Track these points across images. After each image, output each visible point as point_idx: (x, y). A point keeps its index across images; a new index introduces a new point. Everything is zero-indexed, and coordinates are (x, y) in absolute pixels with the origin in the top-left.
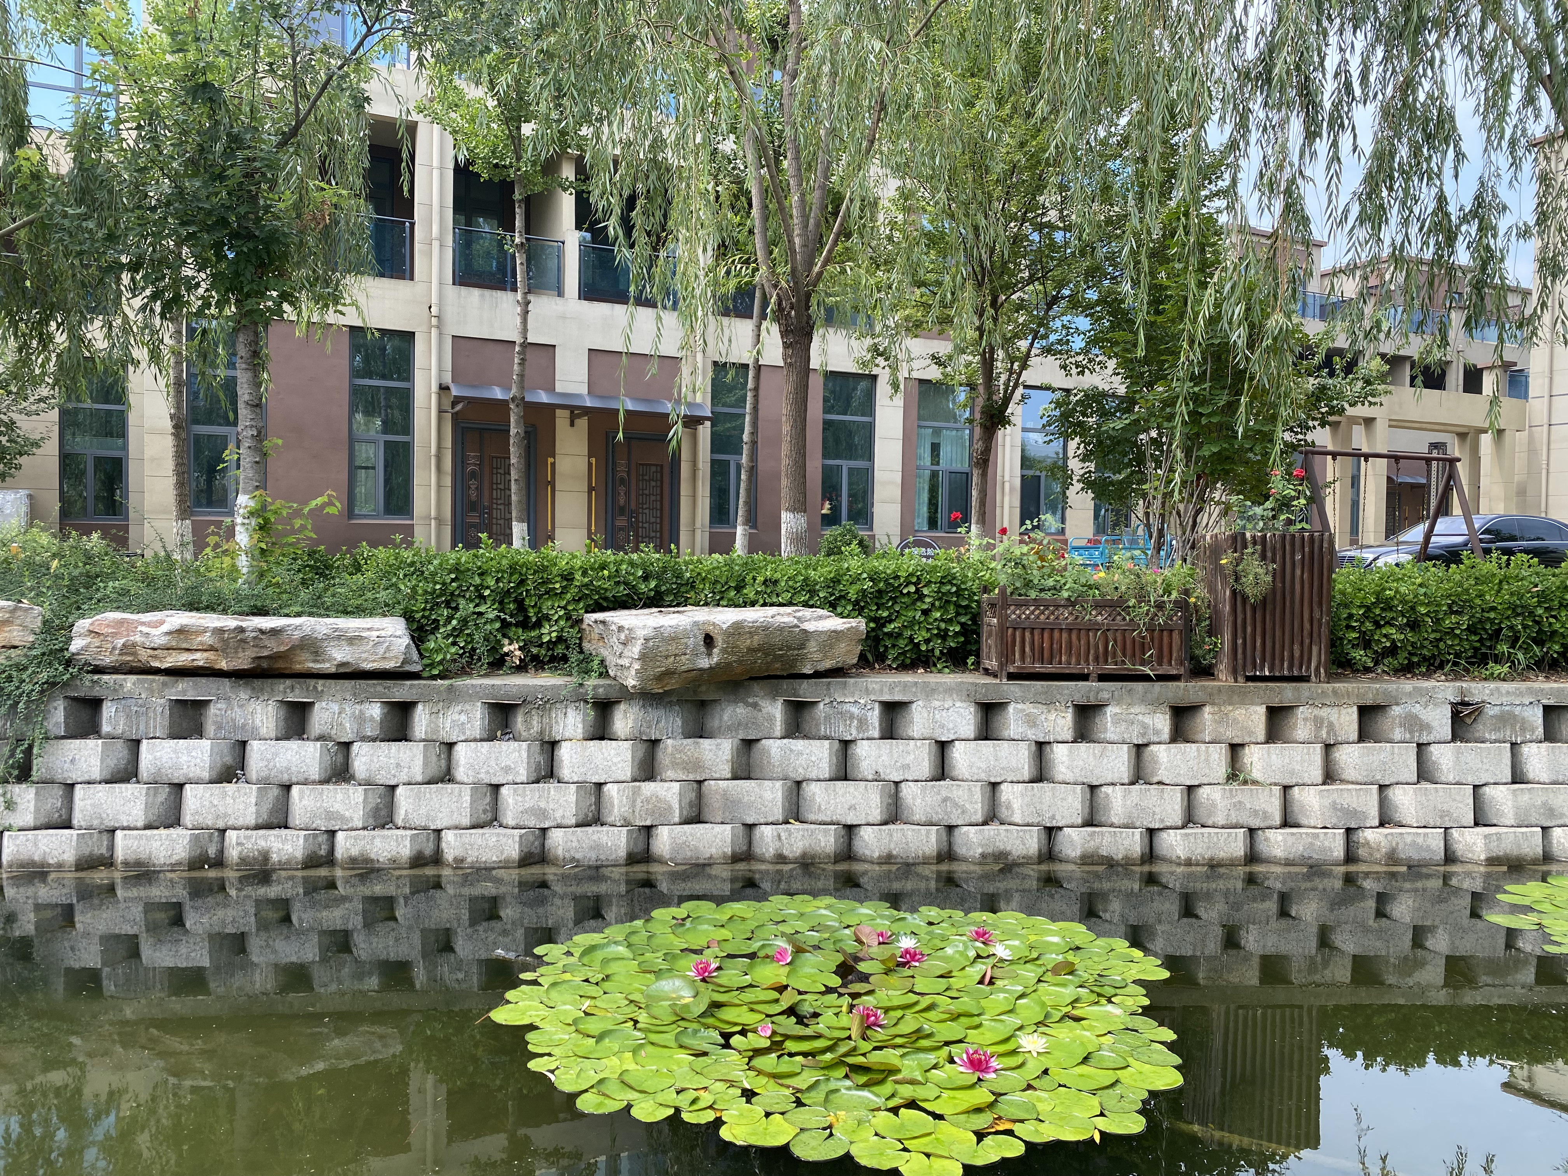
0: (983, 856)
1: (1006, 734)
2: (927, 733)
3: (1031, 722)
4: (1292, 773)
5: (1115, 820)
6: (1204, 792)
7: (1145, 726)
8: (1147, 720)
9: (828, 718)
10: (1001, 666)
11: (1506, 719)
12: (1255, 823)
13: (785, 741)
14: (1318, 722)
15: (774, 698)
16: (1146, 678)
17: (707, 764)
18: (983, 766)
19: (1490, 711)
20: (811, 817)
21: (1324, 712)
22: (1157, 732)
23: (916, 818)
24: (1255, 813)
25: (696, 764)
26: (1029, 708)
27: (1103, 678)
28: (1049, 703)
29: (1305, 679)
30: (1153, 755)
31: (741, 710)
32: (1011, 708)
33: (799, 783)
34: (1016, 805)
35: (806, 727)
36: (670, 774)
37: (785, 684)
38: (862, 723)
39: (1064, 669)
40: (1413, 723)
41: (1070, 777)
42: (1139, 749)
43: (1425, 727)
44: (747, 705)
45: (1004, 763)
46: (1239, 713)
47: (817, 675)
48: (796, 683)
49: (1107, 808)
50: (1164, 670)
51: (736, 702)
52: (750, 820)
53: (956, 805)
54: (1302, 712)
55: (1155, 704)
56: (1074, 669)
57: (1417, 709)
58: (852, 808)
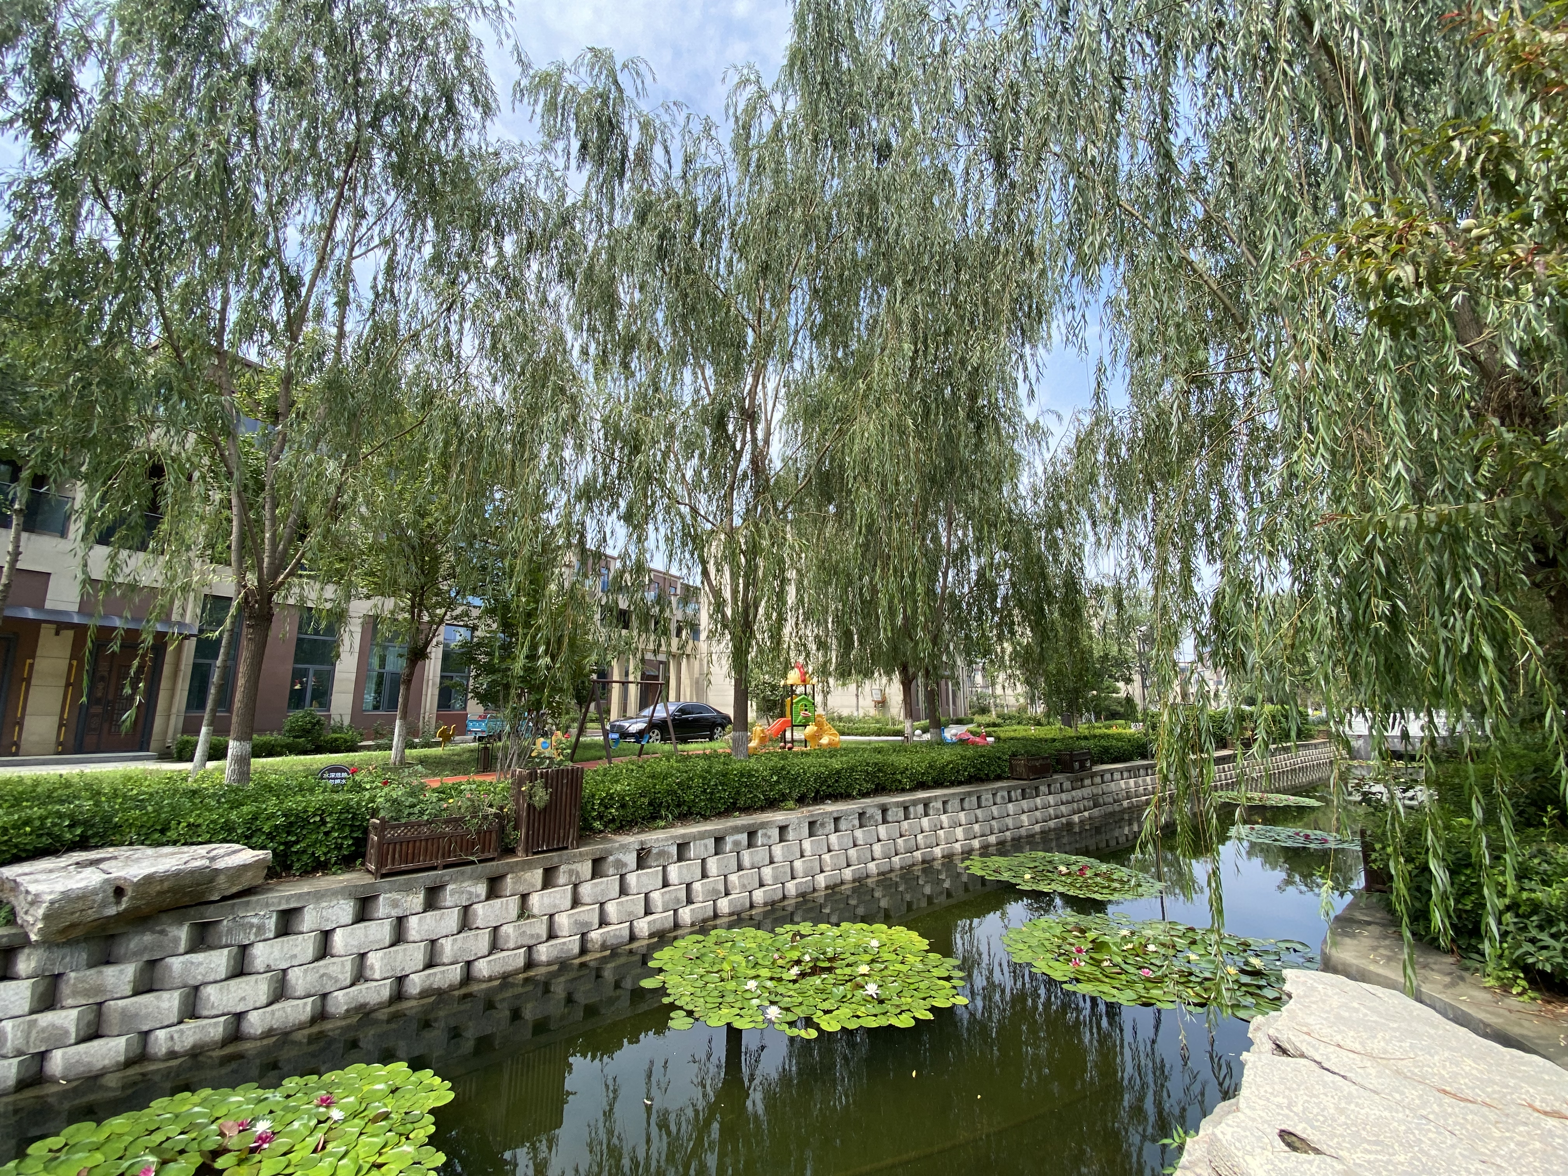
0: (347, 1011)
1: (376, 915)
2: (314, 927)
3: (395, 904)
4: (555, 906)
5: (446, 960)
6: (504, 928)
7: (470, 893)
8: (473, 889)
9: (230, 931)
10: (377, 869)
11: (662, 854)
12: (531, 942)
13: (187, 956)
14: (571, 872)
15: (181, 924)
16: (473, 863)
17: (109, 988)
18: (356, 943)
19: (654, 851)
20: (205, 1013)
21: (574, 867)
22: (478, 896)
23: (298, 994)
24: (532, 936)
25: (99, 989)
26: (395, 896)
27: (446, 867)
28: (408, 889)
29: (566, 848)
30: (475, 911)
31: (148, 938)
32: (381, 898)
33: (196, 988)
34: (377, 966)
35: (210, 940)
36: (70, 1002)
37: (192, 911)
38: (261, 928)
39: (421, 864)
40: (619, 864)
41: (417, 938)
42: (466, 909)
43: (624, 865)
44: (153, 932)
45: (371, 938)
46: (528, 875)
47: (224, 899)
48: (202, 908)
49: (442, 953)
50: (487, 855)
51: (143, 933)
52: (145, 1028)
53: (330, 977)
54: (563, 868)
55: (477, 879)
56: (428, 864)
57: (621, 856)
58: (243, 999)
